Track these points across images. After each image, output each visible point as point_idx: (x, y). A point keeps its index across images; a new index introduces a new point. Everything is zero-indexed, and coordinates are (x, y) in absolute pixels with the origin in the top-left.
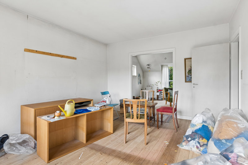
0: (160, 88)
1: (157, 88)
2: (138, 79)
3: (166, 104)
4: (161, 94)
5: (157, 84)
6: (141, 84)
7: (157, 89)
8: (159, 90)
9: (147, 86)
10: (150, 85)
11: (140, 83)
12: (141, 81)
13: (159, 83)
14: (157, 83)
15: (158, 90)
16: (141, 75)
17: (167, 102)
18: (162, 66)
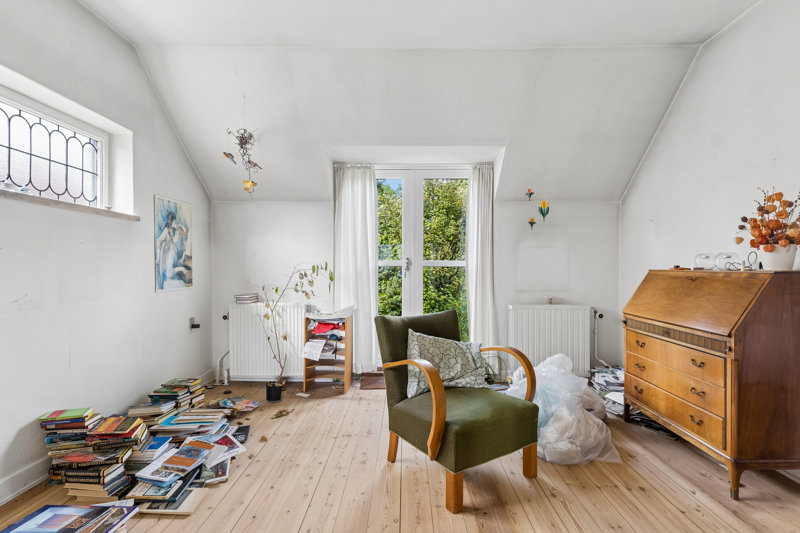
0: (326, 312)
1: (309, 309)
2: (161, 247)
3: (392, 458)
4: (336, 351)
5: (307, 288)
6: (189, 282)
7: (308, 321)
8: (323, 324)
9: (238, 299)
10: (261, 293)
11: (180, 276)
12: (194, 264)
13: (322, 279)
14: (303, 276)
15: (313, 326)
16: (191, 212)
17: (405, 447)
18: (339, 168)
